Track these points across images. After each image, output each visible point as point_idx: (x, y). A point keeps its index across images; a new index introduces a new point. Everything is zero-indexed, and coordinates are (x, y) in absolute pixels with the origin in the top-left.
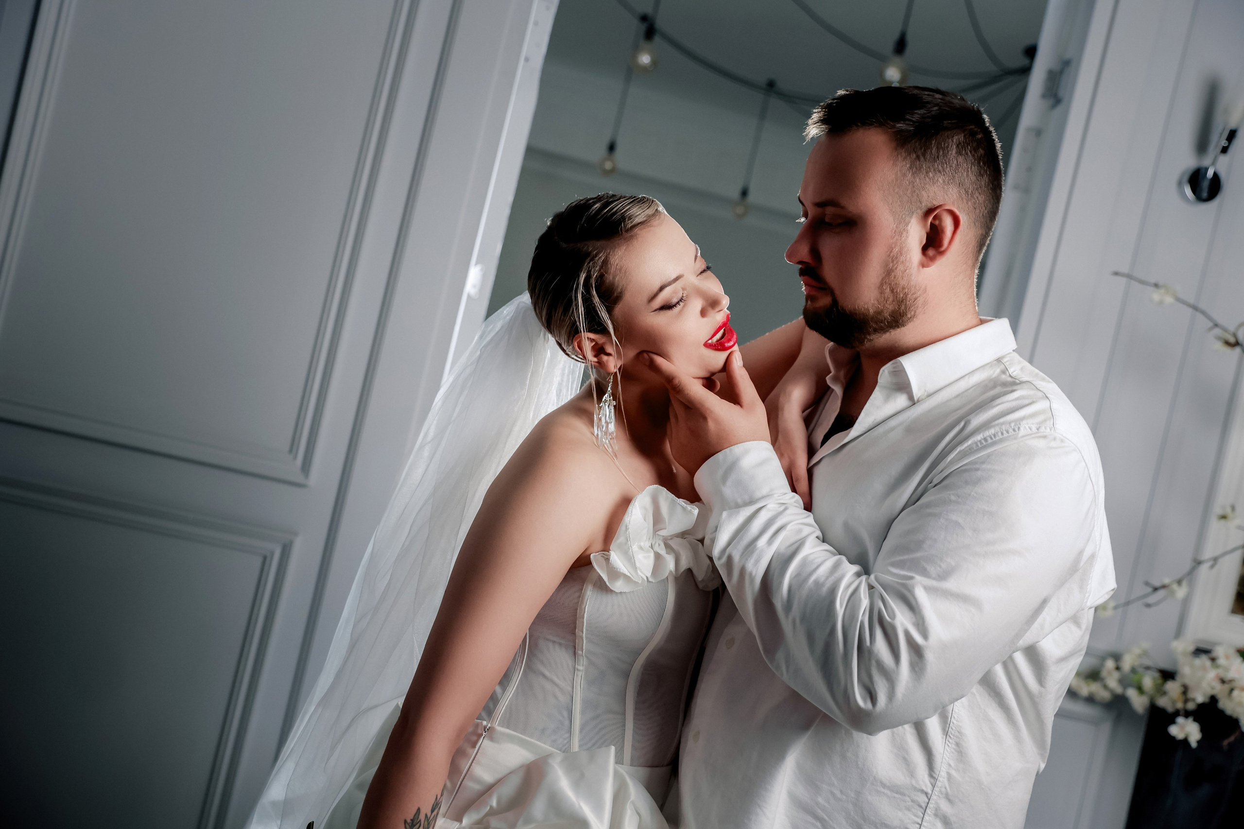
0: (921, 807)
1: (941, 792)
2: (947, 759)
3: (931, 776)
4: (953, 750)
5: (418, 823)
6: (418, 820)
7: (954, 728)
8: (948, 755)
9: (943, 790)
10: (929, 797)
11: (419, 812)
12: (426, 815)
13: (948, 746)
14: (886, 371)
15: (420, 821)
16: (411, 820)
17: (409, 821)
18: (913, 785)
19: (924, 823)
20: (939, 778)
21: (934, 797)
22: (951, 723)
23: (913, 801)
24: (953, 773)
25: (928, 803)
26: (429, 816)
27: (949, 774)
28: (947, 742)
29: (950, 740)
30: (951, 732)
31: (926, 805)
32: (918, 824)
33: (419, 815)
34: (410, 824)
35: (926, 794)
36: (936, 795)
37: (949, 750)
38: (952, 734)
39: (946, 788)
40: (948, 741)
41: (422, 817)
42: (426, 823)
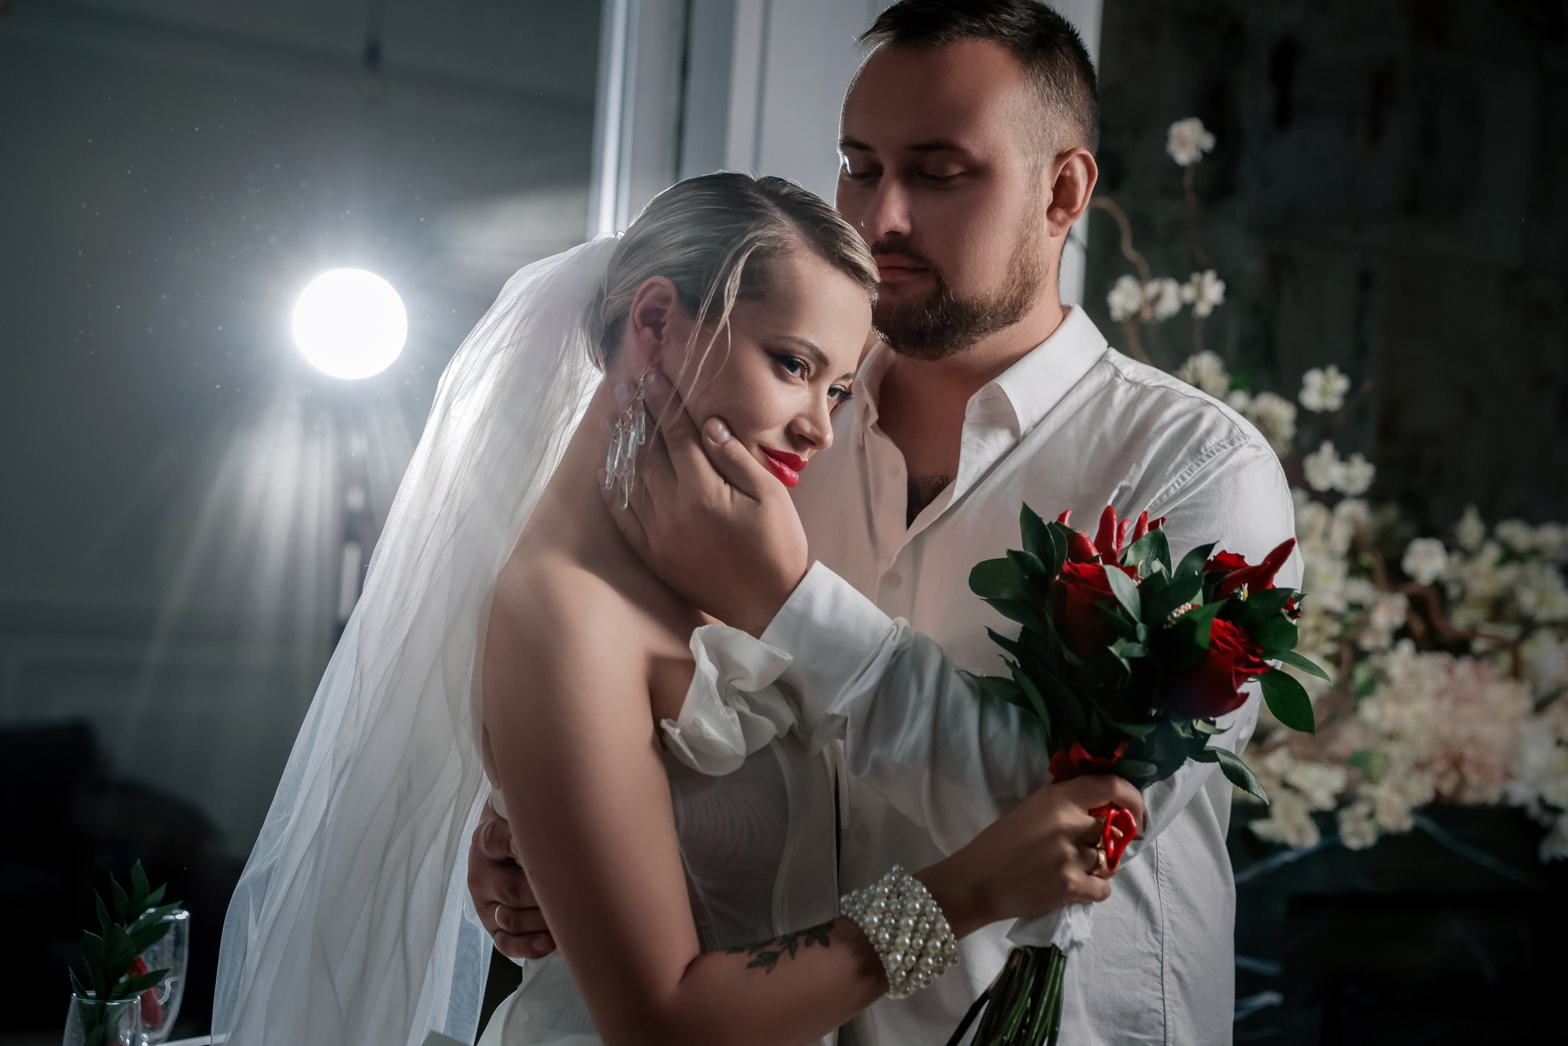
0: (1155, 975)
1: (1170, 948)
2: (1165, 903)
3: (1155, 931)
4: (1168, 890)
7: (1163, 861)
8: (1165, 897)
9: (1172, 944)
10: (1161, 960)
13: (1162, 885)
14: (977, 401)
18: (1139, 951)
19: (1166, 996)
20: (1164, 931)
21: (1166, 957)
22: (1159, 855)
23: (1145, 971)
24: (1175, 919)
25: (1162, 968)
27: (1171, 921)
28: (1159, 881)
29: (1162, 878)
30: (1161, 867)
31: (1160, 970)
32: (1160, 998)
35: (1156, 956)
36: (1167, 954)
37: (1164, 891)
38: (1162, 869)
39: (1173, 942)
40: (1161, 880)
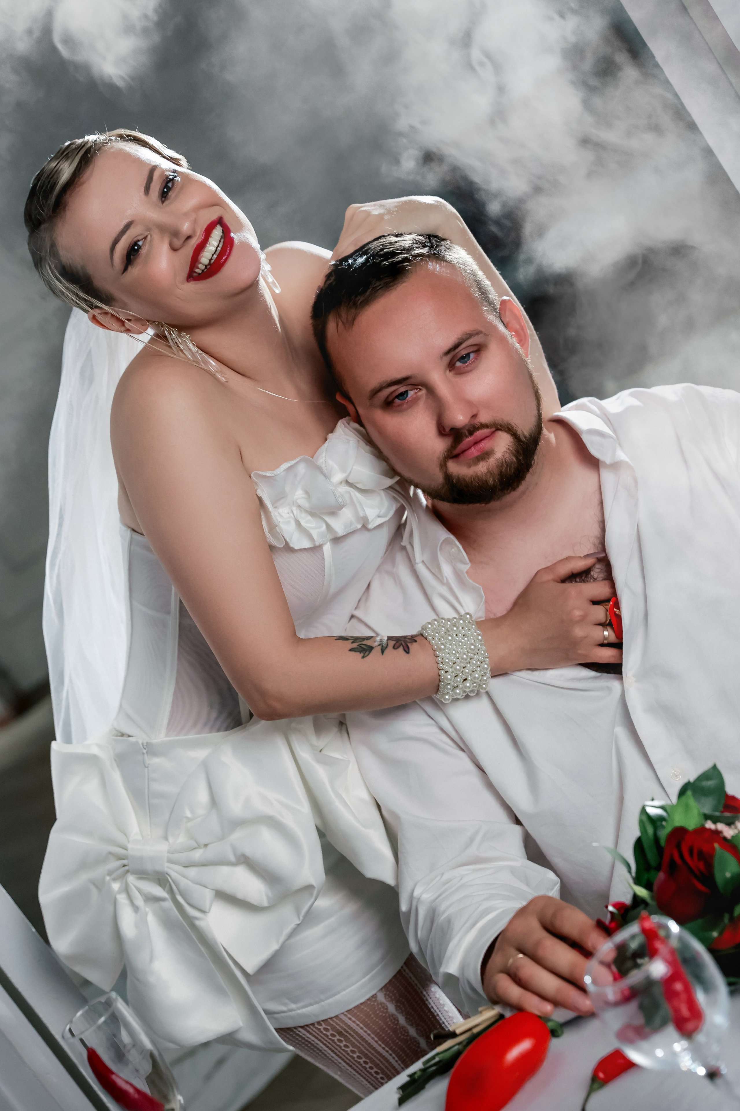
5: (361, 647)
6: (358, 647)
11: (353, 648)
12: (353, 643)
15: (358, 646)
16: (360, 653)
17: (362, 654)
26: (352, 641)
33: (355, 648)
34: (364, 652)
41: (355, 645)
42: (358, 641)
